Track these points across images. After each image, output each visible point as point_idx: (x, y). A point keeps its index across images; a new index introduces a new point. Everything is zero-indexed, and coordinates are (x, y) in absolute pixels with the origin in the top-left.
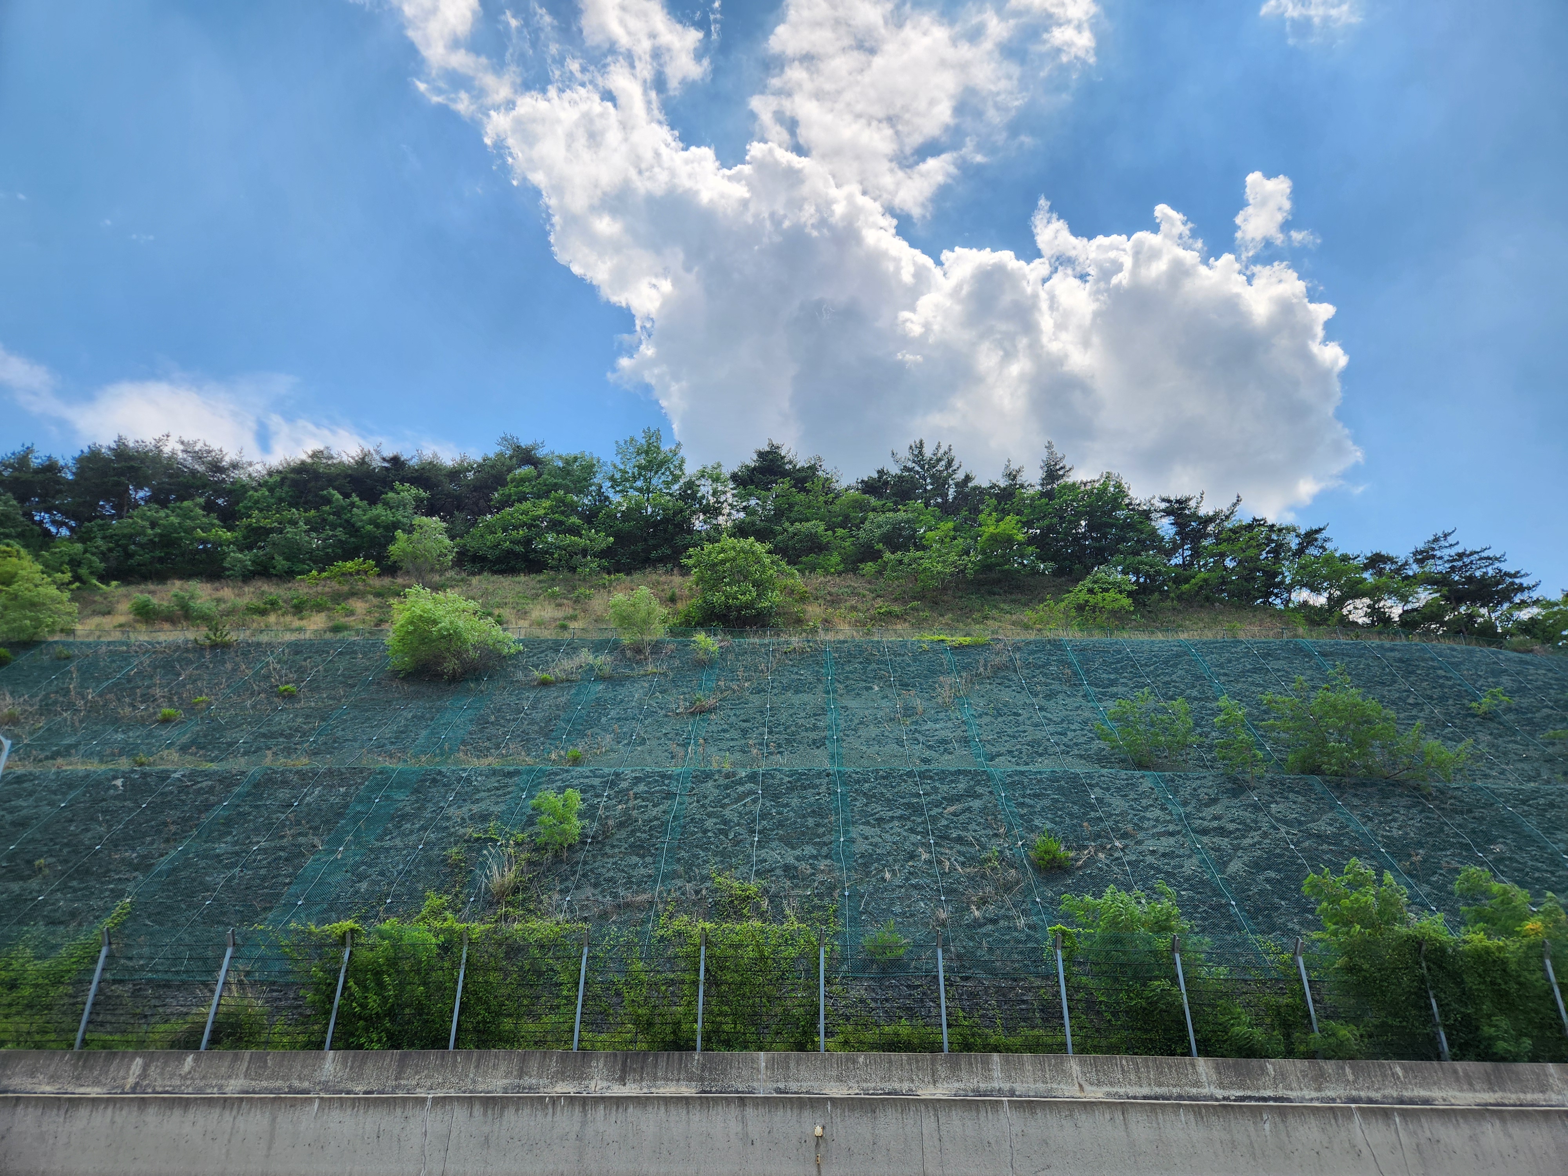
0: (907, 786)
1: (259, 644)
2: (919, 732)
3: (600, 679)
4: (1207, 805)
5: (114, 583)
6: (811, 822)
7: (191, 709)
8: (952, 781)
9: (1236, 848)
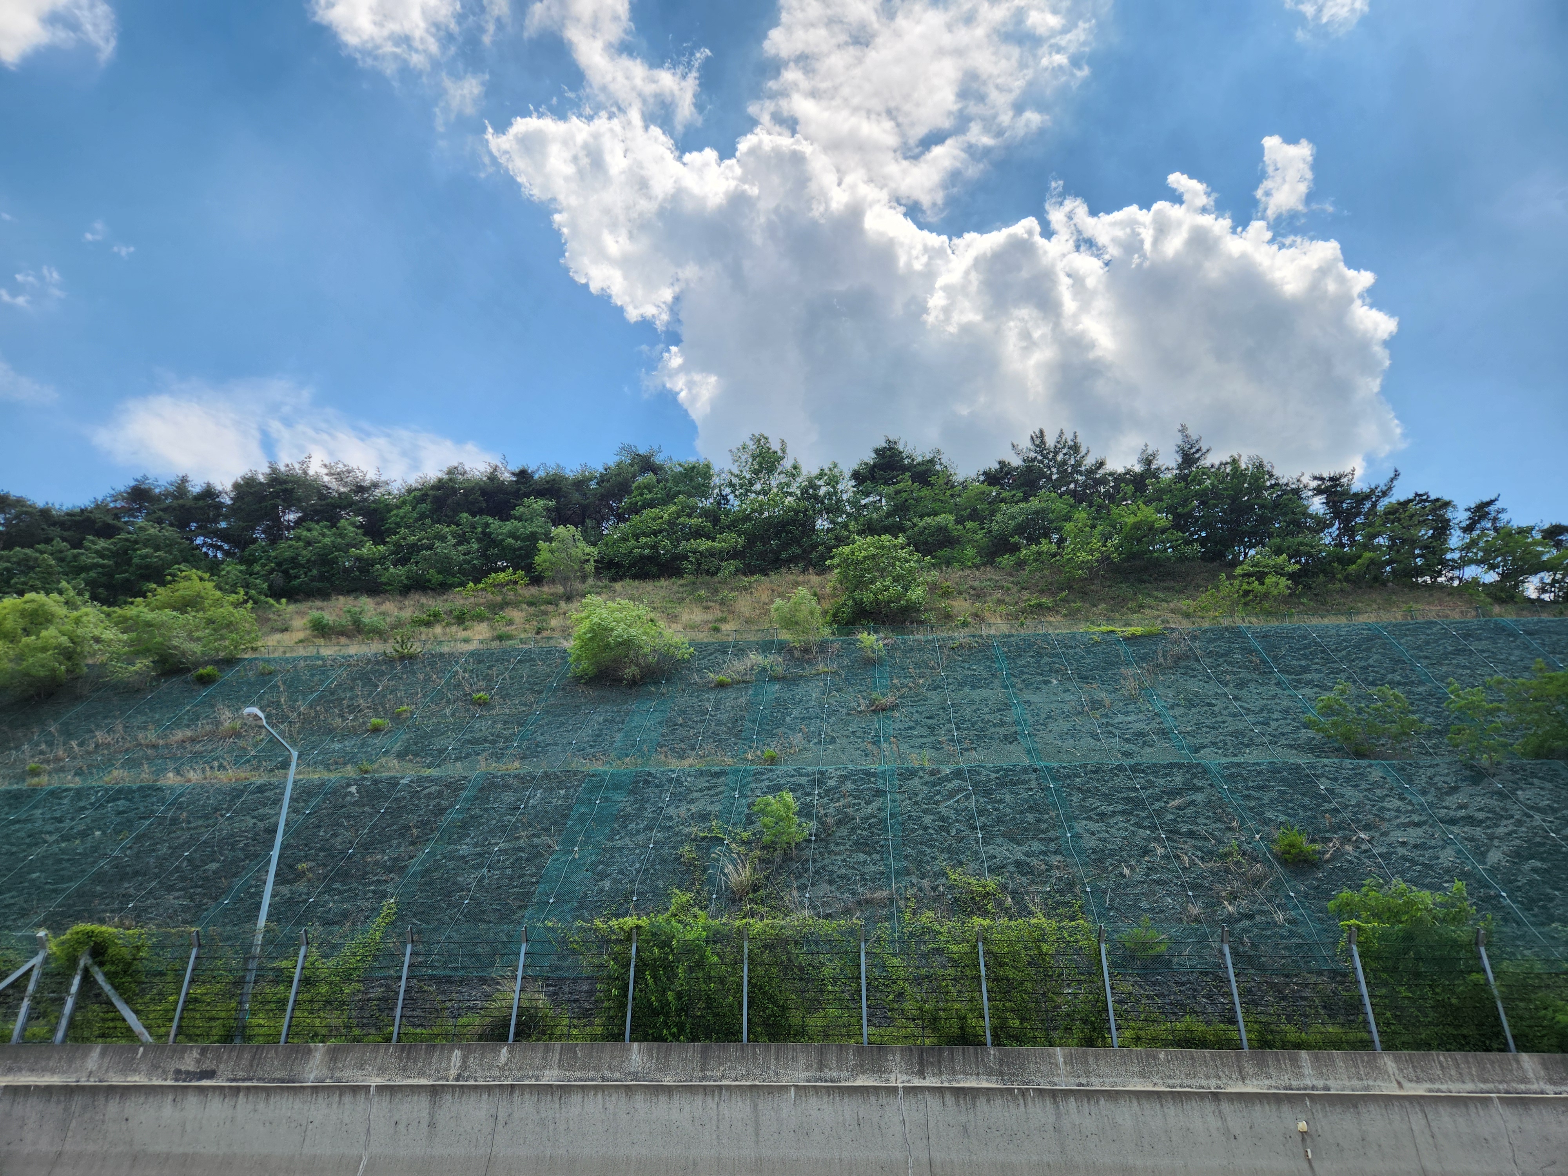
0: (1119, 780)
1: (442, 655)
2: (1112, 725)
3: (774, 679)
4: (1448, 794)
5: (284, 600)
6: (1030, 817)
7: (397, 718)
8: (1167, 775)
9: (1491, 838)
